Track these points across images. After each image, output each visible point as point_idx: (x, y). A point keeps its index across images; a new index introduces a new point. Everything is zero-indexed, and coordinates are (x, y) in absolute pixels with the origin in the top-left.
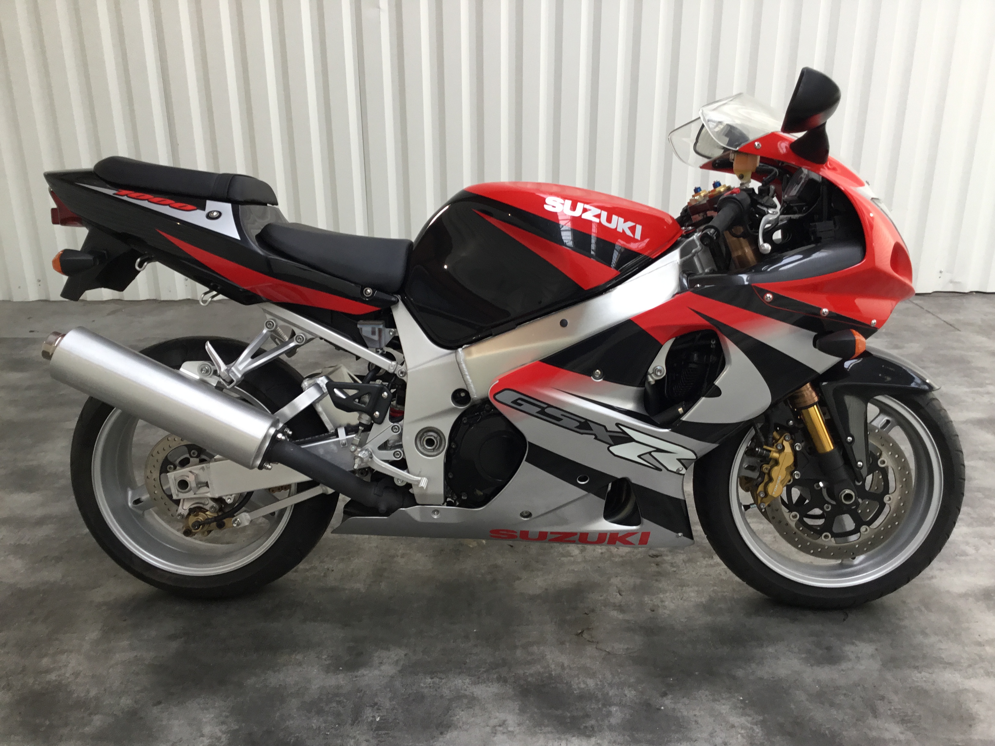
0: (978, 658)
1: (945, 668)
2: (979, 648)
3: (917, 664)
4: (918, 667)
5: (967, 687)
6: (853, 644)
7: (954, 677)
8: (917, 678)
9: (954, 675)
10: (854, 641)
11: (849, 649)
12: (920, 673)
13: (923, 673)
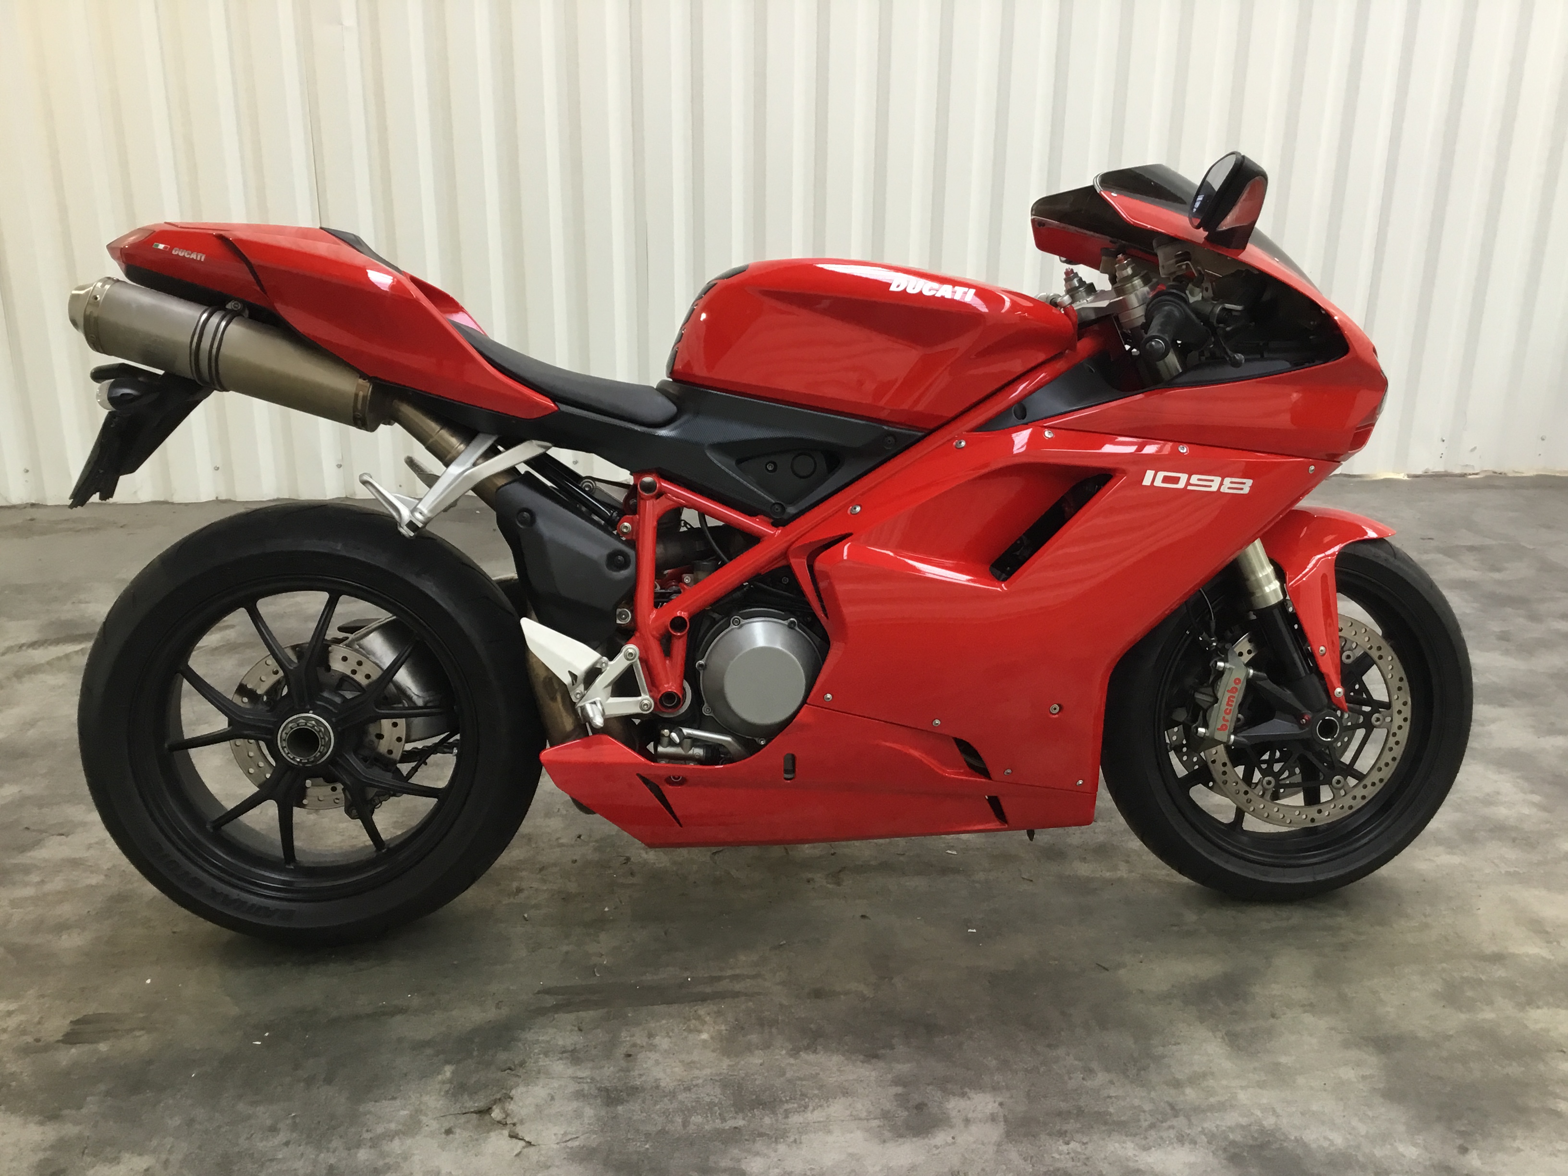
0: (1168, 1110)
1: (1110, 1133)
2: (1173, 1092)
3: (1066, 1127)
4: (1066, 1132)
5: (1142, 1167)
6: (963, 1095)
7: (1123, 1147)
8: (1060, 1155)
9: (1124, 1145)
10: (967, 1090)
11: (954, 1105)
12: (1067, 1143)
13: (1073, 1145)
